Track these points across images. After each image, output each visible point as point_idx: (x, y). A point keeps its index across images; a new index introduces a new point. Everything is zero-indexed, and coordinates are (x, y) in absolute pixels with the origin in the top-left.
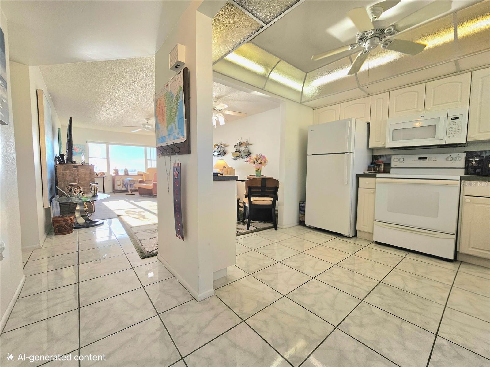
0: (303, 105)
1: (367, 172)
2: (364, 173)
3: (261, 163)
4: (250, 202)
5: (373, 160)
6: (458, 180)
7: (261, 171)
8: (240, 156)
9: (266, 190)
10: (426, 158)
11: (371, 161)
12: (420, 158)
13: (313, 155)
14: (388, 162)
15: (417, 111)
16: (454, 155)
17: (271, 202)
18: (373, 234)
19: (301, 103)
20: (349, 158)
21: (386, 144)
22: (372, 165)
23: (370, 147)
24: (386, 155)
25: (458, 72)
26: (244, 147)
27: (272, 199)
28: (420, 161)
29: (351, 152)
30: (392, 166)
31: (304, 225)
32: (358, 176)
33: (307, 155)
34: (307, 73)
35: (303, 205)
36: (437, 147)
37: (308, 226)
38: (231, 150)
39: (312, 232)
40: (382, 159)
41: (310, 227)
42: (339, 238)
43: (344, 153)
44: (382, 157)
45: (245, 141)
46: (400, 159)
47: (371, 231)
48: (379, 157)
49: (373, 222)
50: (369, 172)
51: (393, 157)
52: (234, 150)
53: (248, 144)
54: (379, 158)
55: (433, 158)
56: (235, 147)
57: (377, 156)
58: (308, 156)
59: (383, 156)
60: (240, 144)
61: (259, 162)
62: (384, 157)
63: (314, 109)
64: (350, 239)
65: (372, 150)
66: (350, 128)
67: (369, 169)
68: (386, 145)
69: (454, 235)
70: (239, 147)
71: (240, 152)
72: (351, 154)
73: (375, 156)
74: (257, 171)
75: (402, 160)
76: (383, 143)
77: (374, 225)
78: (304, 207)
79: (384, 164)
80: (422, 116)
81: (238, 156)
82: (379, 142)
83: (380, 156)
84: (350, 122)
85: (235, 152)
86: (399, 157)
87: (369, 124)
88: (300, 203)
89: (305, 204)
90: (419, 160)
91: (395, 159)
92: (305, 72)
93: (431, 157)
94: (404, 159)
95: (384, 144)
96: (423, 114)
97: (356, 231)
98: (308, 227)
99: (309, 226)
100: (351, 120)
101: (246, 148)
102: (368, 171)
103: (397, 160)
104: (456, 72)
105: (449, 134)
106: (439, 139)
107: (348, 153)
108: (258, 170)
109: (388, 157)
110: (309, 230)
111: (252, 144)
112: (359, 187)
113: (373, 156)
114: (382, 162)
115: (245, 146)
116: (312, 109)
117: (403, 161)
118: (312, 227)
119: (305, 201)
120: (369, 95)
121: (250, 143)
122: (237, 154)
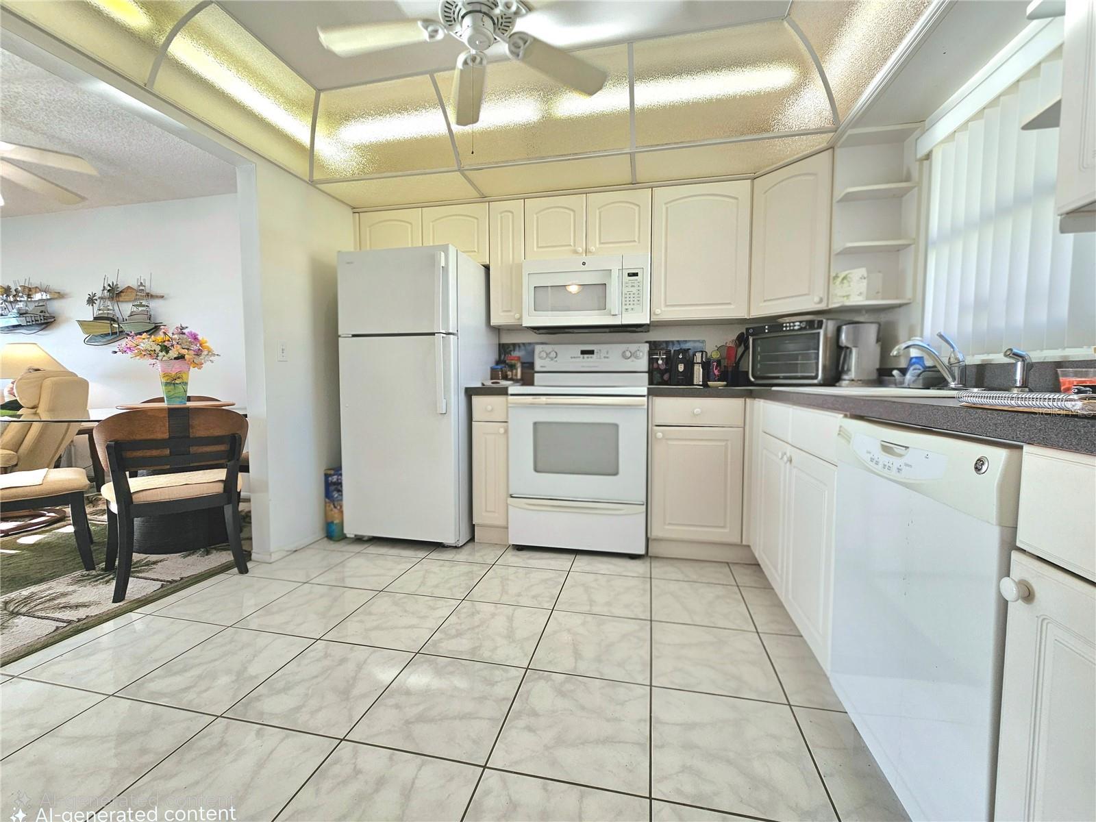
0: (318, 188)
1: (489, 383)
2: (483, 384)
3: (181, 357)
4: (123, 493)
5: (500, 356)
6: (644, 396)
7: (186, 384)
8: (114, 333)
9: (193, 450)
10: (591, 352)
11: (497, 357)
12: (583, 352)
13: (354, 336)
14: (529, 360)
15: (575, 252)
16: (633, 347)
17: (221, 486)
18: (507, 528)
19: (312, 183)
20: (446, 346)
21: (523, 318)
22: (499, 367)
23: (494, 322)
24: (524, 344)
25: (634, 184)
26: (130, 305)
27: (221, 474)
28: (583, 358)
29: (451, 331)
30: (537, 368)
31: (343, 538)
32: (470, 393)
33: (339, 336)
34: (319, 91)
35: (335, 478)
36: (607, 330)
37: (353, 536)
38: (77, 310)
39: (365, 551)
40: (516, 354)
41: (359, 540)
42: (435, 555)
43: (433, 334)
44: (517, 348)
45: (134, 284)
46: (550, 353)
47: (501, 522)
48: (512, 348)
49: (507, 500)
50: (493, 383)
51: (538, 348)
52: (88, 314)
53: (148, 295)
54: (511, 351)
55: (603, 354)
56: (91, 301)
57: (508, 345)
58: (340, 339)
59: (519, 345)
60: (115, 293)
61: (173, 353)
62: (522, 347)
63: (356, 210)
64: (460, 550)
65: (497, 330)
66: (445, 269)
67: (494, 375)
68: (523, 321)
69: (643, 505)
70: (109, 303)
71: (114, 320)
72: (452, 336)
73: (503, 344)
74: (167, 384)
75: (553, 355)
76: (517, 316)
77: (510, 507)
78: (341, 484)
79: (523, 363)
80: (584, 264)
81: (107, 335)
82: (509, 314)
83: (514, 345)
84: (443, 254)
85: (96, 319)
86: (548, 348)
87: (487, 268)
88: (327, 476)
89: (341, 475)
90: (582, 356)
91: (541, 352)
92: (315, 88)
93: (600, 350)
94: (556, 353)
95: (520, 318)
96: (584, 258)
97: (472, 527)
98: (352, 538)
99: (356, 536)
100: (445, 249)
101: (140, 309)
102: (492, 379)
103: (544, 355)
104: (628, 182)
105: (626, 305)
106: (612, 313)
107: (444, 335)
108: (173, 382)
109: (529, 348)
110: (357, 548)
111: (162, 297)
112: (473, 420)
113: (499, 344)
114: (519, 358)
115: (135, 300)
116: (350, 211)
117: (556, 357)
118: (365, 539)
119: (340, 468)
120: (483, 198)
121: (155, 290)
122: (105, 327)
